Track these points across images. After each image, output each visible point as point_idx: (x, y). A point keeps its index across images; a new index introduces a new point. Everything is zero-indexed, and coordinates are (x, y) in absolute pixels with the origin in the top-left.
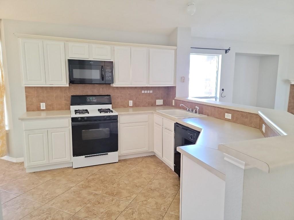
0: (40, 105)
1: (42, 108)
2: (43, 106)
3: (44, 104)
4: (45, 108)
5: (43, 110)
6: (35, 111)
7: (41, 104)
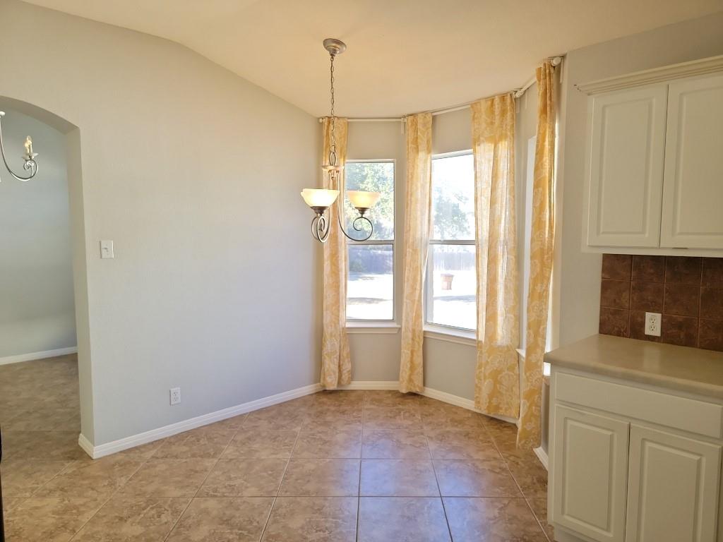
0: (643, 317)
1: (648, 332)
2: (653, 323)
3: (658, 316)
4: (657, 333)
5: (652, 338)
6: (623, 336)
7: (648, 315)
